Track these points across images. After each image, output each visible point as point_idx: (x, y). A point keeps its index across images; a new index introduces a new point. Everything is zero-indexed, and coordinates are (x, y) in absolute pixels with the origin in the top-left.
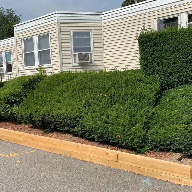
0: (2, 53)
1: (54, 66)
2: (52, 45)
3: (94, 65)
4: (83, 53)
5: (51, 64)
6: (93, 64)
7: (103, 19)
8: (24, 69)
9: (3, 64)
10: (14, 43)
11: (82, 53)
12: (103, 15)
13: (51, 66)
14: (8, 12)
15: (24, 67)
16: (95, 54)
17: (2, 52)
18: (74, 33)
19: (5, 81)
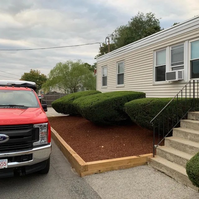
14: (148, 17)
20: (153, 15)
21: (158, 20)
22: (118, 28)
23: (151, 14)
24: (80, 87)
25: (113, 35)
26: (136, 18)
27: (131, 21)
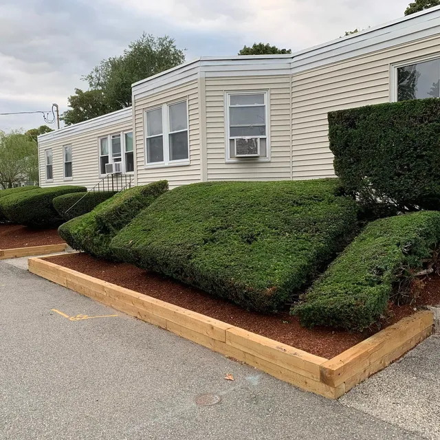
0: (120, 135)
1: (192, 163)
2: (192, 123)
3: (270, 162)
4: (247, 138)
5: (188, 160)
6: (267, 160)
7: (292, 66)
8: (146, 167)
9: (120, 155)
10: (131, 118)
11: (244, 137)
12: (293, 58)
13: (188, 163)
14: (161, 44)
15: (147, 164)
16: (274, 139)
17: (120, 132)
18: (232, 97)
19: (115, 189)
20: (171, 42)
21: (180, 52)
22: (105, 61)
23: (168, 40)
24: (23, 180)
25: (92, 78)
26: (139, 44)
27: (131, 50)
